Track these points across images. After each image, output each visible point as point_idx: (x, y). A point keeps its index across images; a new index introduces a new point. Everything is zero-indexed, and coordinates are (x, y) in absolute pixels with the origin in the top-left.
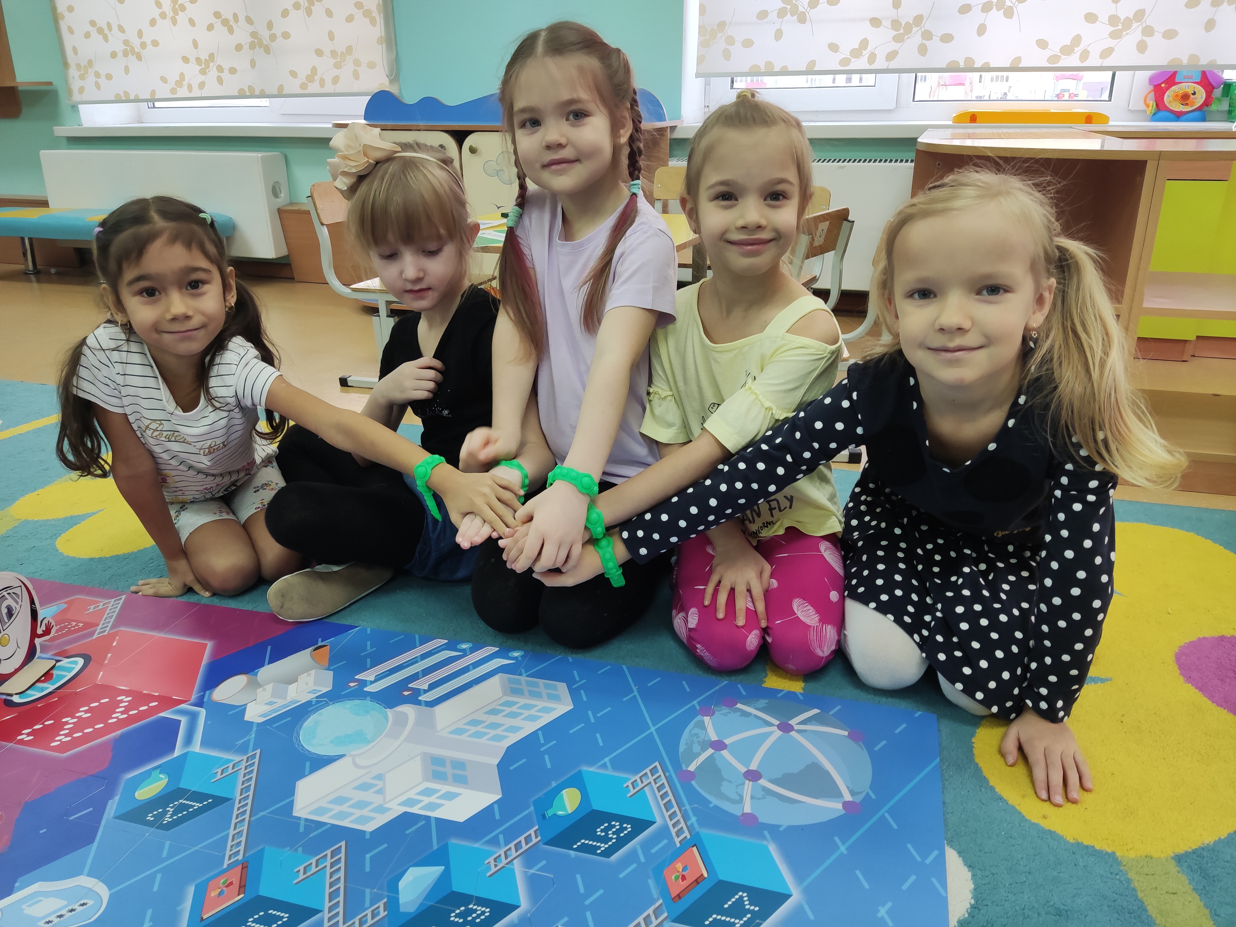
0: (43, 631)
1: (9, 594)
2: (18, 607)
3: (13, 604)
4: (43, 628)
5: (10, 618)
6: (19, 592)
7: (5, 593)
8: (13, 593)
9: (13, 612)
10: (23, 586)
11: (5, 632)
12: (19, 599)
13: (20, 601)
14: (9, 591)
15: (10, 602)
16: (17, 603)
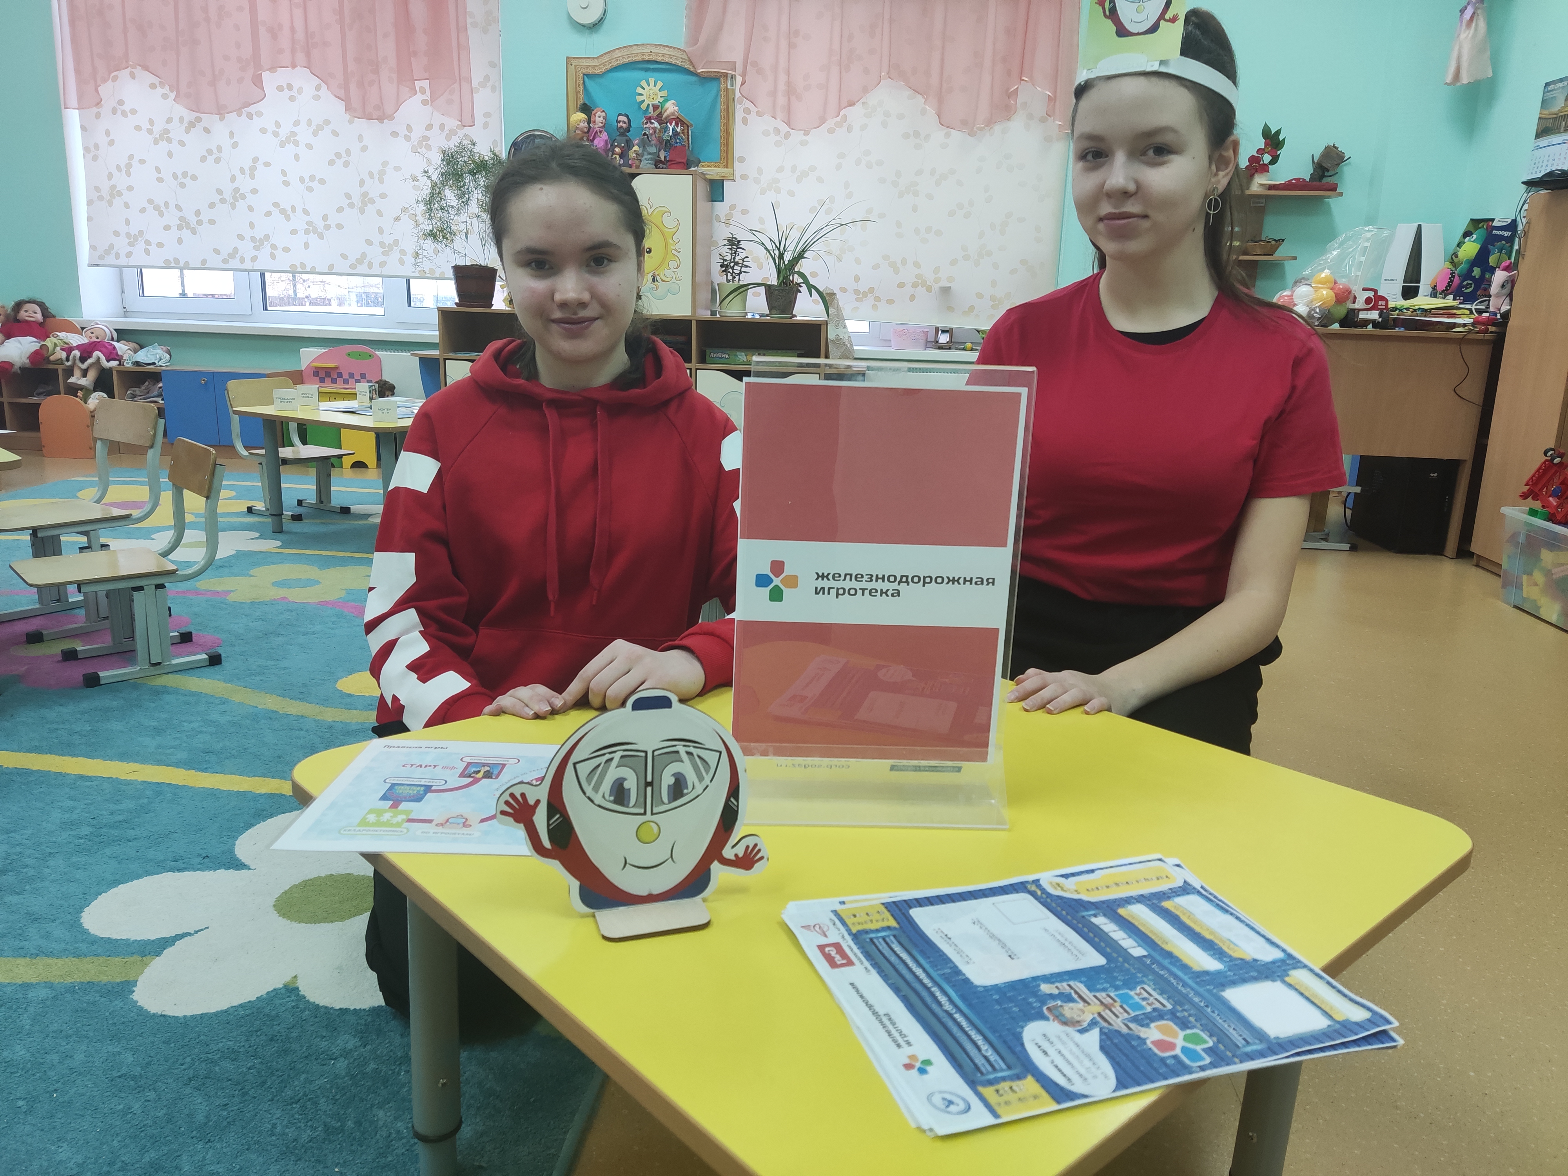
0: (736, 855)
1: (688, 753)
2: (699, 788)
3: (691, 777)
4: (740, 851)
5: (675, 799)
6: (711, 758)
7: (681, 749)
8: (699, 757)
9: (685, 791)
10: (725, 754)
11: (654, 818)
12: (707, 772)
13: (707, 779)
14: (691, 749)
15: (686, 768)
16: (701, 778)
